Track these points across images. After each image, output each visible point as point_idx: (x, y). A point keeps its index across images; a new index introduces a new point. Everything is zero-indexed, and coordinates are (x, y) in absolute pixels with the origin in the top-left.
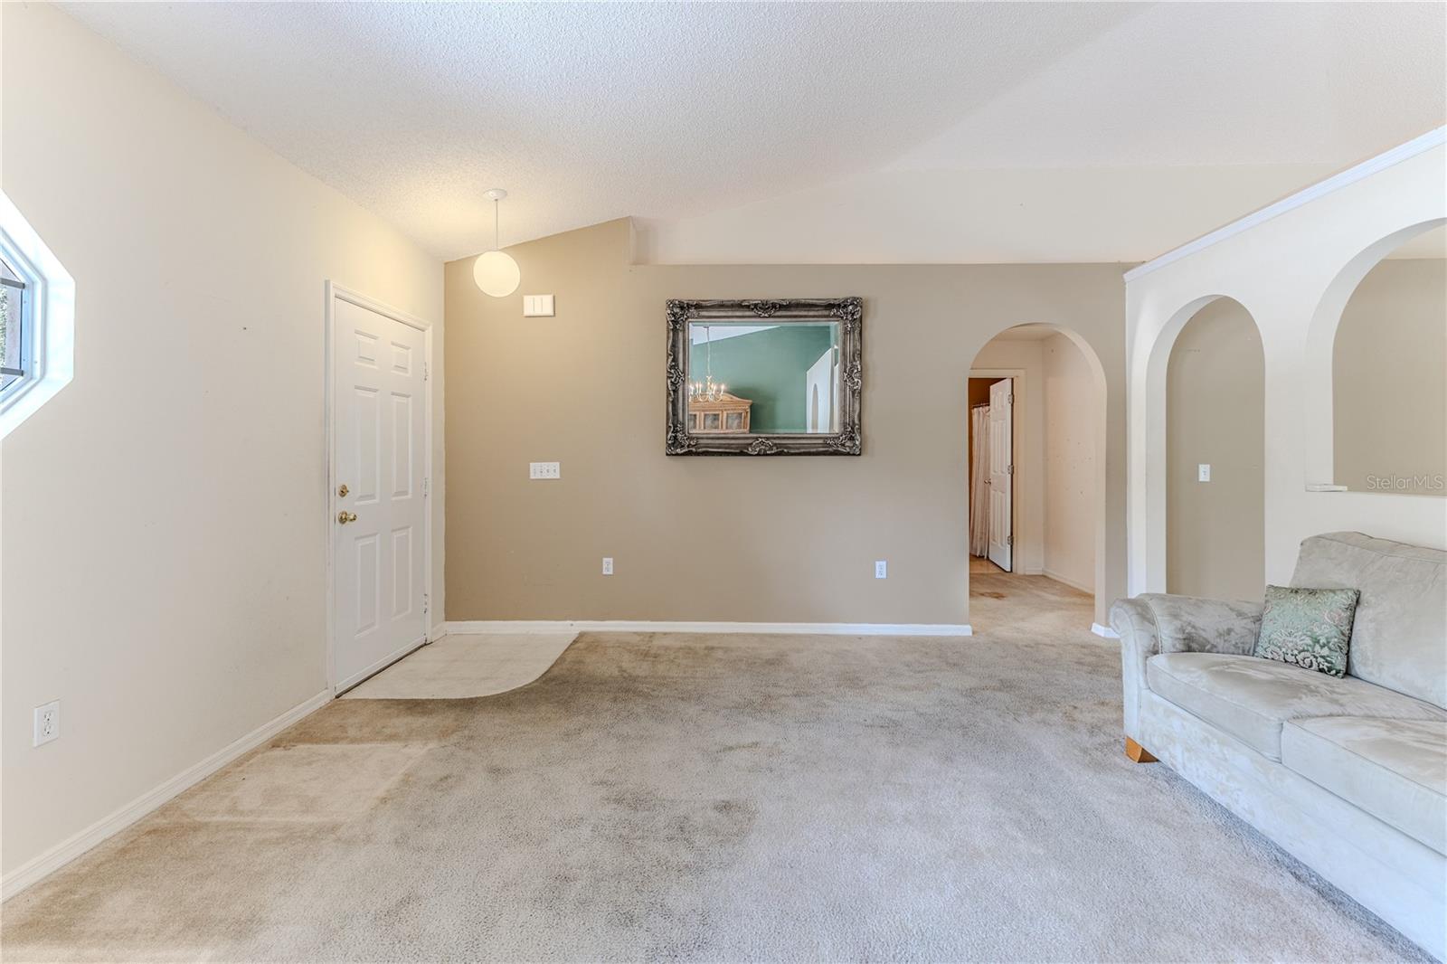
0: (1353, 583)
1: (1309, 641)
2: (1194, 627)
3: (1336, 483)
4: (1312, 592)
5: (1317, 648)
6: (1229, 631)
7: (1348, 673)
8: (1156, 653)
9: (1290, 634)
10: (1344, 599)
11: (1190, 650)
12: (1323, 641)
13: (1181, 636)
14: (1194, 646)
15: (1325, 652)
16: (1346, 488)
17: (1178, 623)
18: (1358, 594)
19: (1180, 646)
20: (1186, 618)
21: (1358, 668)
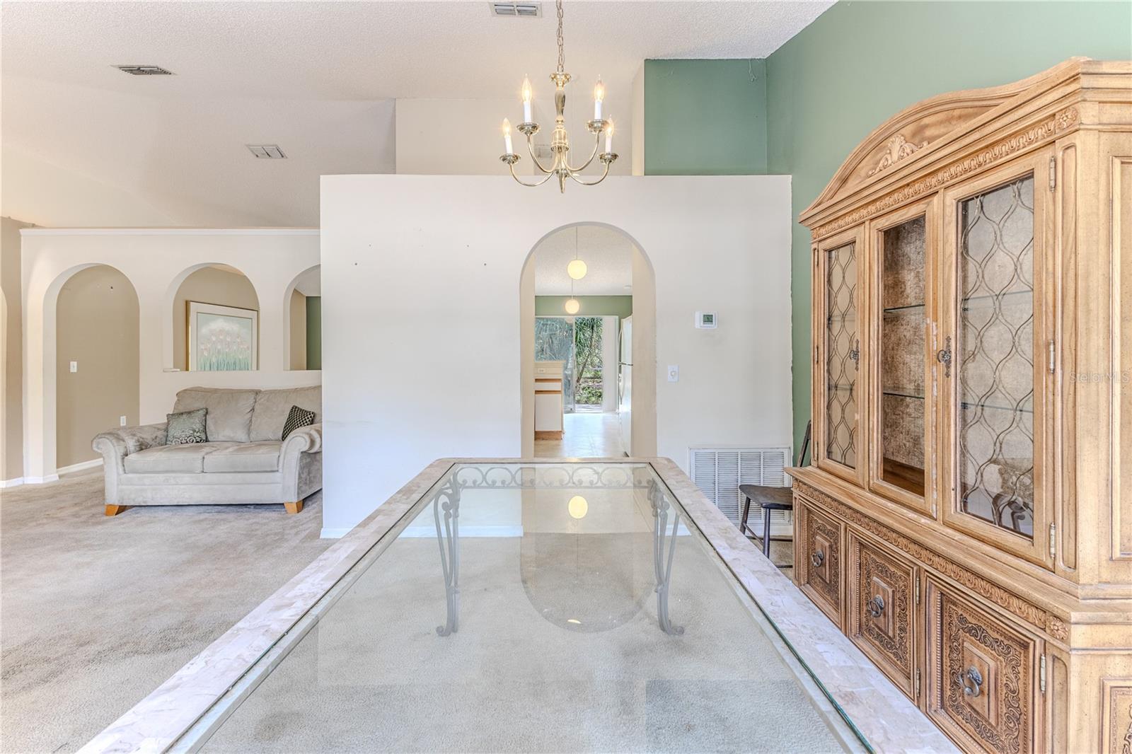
0: (204, 406)
1: (192, 432)
2: (143, 438)
3: (174, 367)
4: (189, 413)
5: (195, 434)
6: (156, 437)
7: (207, 440)
8: (127, 455)
9: (183, 432)
10: (202, 413)
11: (142, 449)
12: (197, 430)
13: (138, 444)
14: (143, 447)
15: (198, 434)
16: (179, 370)
17: (136, 438)
18: (207, 409)
19: (138, 449)
20: (139, 435)
21: (210, 438)
